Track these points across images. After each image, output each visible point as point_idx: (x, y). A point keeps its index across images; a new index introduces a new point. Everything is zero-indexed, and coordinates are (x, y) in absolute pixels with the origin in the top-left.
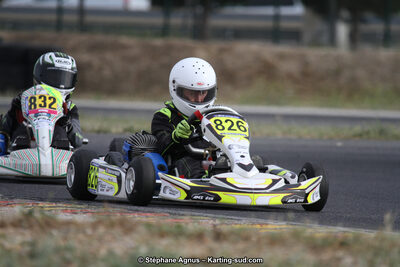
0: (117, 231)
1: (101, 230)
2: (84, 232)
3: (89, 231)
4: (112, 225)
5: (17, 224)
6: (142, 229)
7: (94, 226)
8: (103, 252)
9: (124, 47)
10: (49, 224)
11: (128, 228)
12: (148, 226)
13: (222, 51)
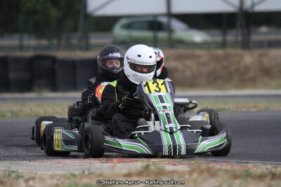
0: (206, 174)
1: (195, 175)
2: (184, 177)
3: (187, 177)
4: (201, 172)
5: (139, 174)
6: (222, 174)
7: (191, 172)
9: (198, 56)
11: (212, 174)
13: (261, 55)
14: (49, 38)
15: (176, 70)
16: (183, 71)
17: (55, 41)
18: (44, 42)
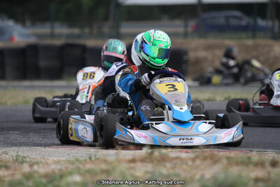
0: (209, 162)
1: (198, 162)
2: (186, 164)
3: (190, 163)
4: (205, 159)
5: (143, 160)
6: (225, 161)
7: (193, 160)
8: (198, 177)
10: (164, 159)
11: (215, 161)
12: (228, 158)
14: (81, 27)
15: (205, 59)
16: (213, 61)
17: (87, 30)
18: (76, 31)
